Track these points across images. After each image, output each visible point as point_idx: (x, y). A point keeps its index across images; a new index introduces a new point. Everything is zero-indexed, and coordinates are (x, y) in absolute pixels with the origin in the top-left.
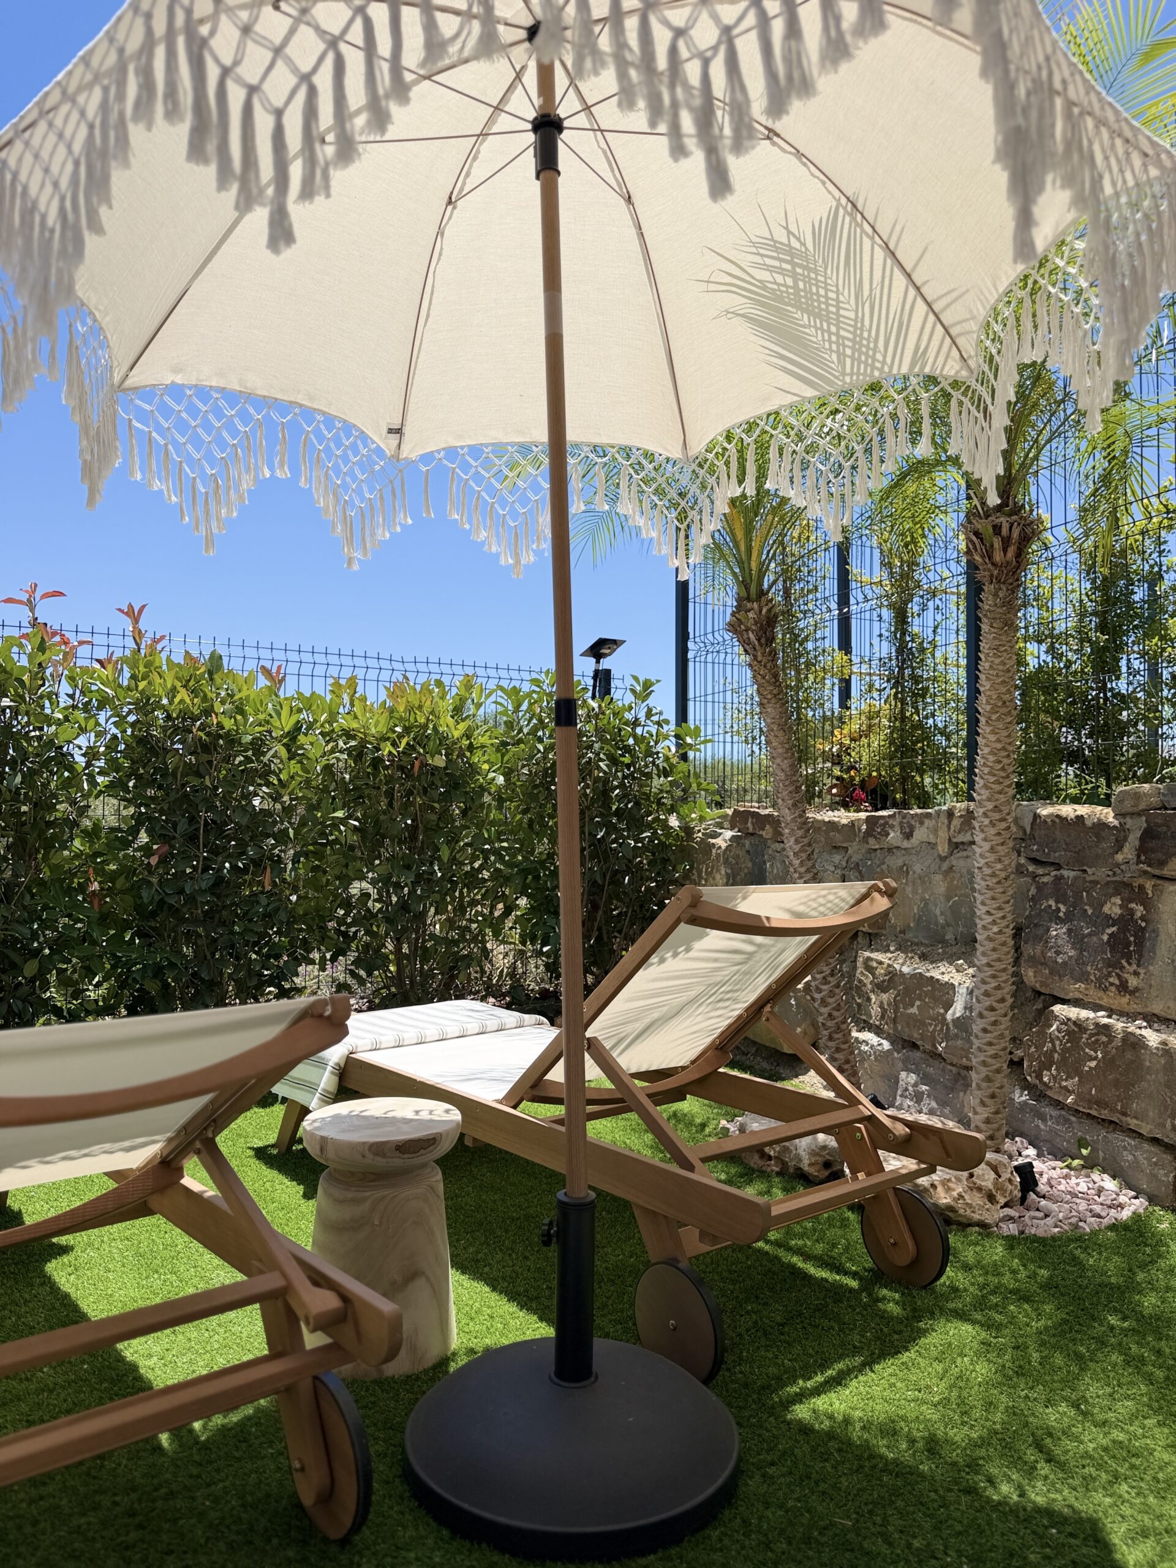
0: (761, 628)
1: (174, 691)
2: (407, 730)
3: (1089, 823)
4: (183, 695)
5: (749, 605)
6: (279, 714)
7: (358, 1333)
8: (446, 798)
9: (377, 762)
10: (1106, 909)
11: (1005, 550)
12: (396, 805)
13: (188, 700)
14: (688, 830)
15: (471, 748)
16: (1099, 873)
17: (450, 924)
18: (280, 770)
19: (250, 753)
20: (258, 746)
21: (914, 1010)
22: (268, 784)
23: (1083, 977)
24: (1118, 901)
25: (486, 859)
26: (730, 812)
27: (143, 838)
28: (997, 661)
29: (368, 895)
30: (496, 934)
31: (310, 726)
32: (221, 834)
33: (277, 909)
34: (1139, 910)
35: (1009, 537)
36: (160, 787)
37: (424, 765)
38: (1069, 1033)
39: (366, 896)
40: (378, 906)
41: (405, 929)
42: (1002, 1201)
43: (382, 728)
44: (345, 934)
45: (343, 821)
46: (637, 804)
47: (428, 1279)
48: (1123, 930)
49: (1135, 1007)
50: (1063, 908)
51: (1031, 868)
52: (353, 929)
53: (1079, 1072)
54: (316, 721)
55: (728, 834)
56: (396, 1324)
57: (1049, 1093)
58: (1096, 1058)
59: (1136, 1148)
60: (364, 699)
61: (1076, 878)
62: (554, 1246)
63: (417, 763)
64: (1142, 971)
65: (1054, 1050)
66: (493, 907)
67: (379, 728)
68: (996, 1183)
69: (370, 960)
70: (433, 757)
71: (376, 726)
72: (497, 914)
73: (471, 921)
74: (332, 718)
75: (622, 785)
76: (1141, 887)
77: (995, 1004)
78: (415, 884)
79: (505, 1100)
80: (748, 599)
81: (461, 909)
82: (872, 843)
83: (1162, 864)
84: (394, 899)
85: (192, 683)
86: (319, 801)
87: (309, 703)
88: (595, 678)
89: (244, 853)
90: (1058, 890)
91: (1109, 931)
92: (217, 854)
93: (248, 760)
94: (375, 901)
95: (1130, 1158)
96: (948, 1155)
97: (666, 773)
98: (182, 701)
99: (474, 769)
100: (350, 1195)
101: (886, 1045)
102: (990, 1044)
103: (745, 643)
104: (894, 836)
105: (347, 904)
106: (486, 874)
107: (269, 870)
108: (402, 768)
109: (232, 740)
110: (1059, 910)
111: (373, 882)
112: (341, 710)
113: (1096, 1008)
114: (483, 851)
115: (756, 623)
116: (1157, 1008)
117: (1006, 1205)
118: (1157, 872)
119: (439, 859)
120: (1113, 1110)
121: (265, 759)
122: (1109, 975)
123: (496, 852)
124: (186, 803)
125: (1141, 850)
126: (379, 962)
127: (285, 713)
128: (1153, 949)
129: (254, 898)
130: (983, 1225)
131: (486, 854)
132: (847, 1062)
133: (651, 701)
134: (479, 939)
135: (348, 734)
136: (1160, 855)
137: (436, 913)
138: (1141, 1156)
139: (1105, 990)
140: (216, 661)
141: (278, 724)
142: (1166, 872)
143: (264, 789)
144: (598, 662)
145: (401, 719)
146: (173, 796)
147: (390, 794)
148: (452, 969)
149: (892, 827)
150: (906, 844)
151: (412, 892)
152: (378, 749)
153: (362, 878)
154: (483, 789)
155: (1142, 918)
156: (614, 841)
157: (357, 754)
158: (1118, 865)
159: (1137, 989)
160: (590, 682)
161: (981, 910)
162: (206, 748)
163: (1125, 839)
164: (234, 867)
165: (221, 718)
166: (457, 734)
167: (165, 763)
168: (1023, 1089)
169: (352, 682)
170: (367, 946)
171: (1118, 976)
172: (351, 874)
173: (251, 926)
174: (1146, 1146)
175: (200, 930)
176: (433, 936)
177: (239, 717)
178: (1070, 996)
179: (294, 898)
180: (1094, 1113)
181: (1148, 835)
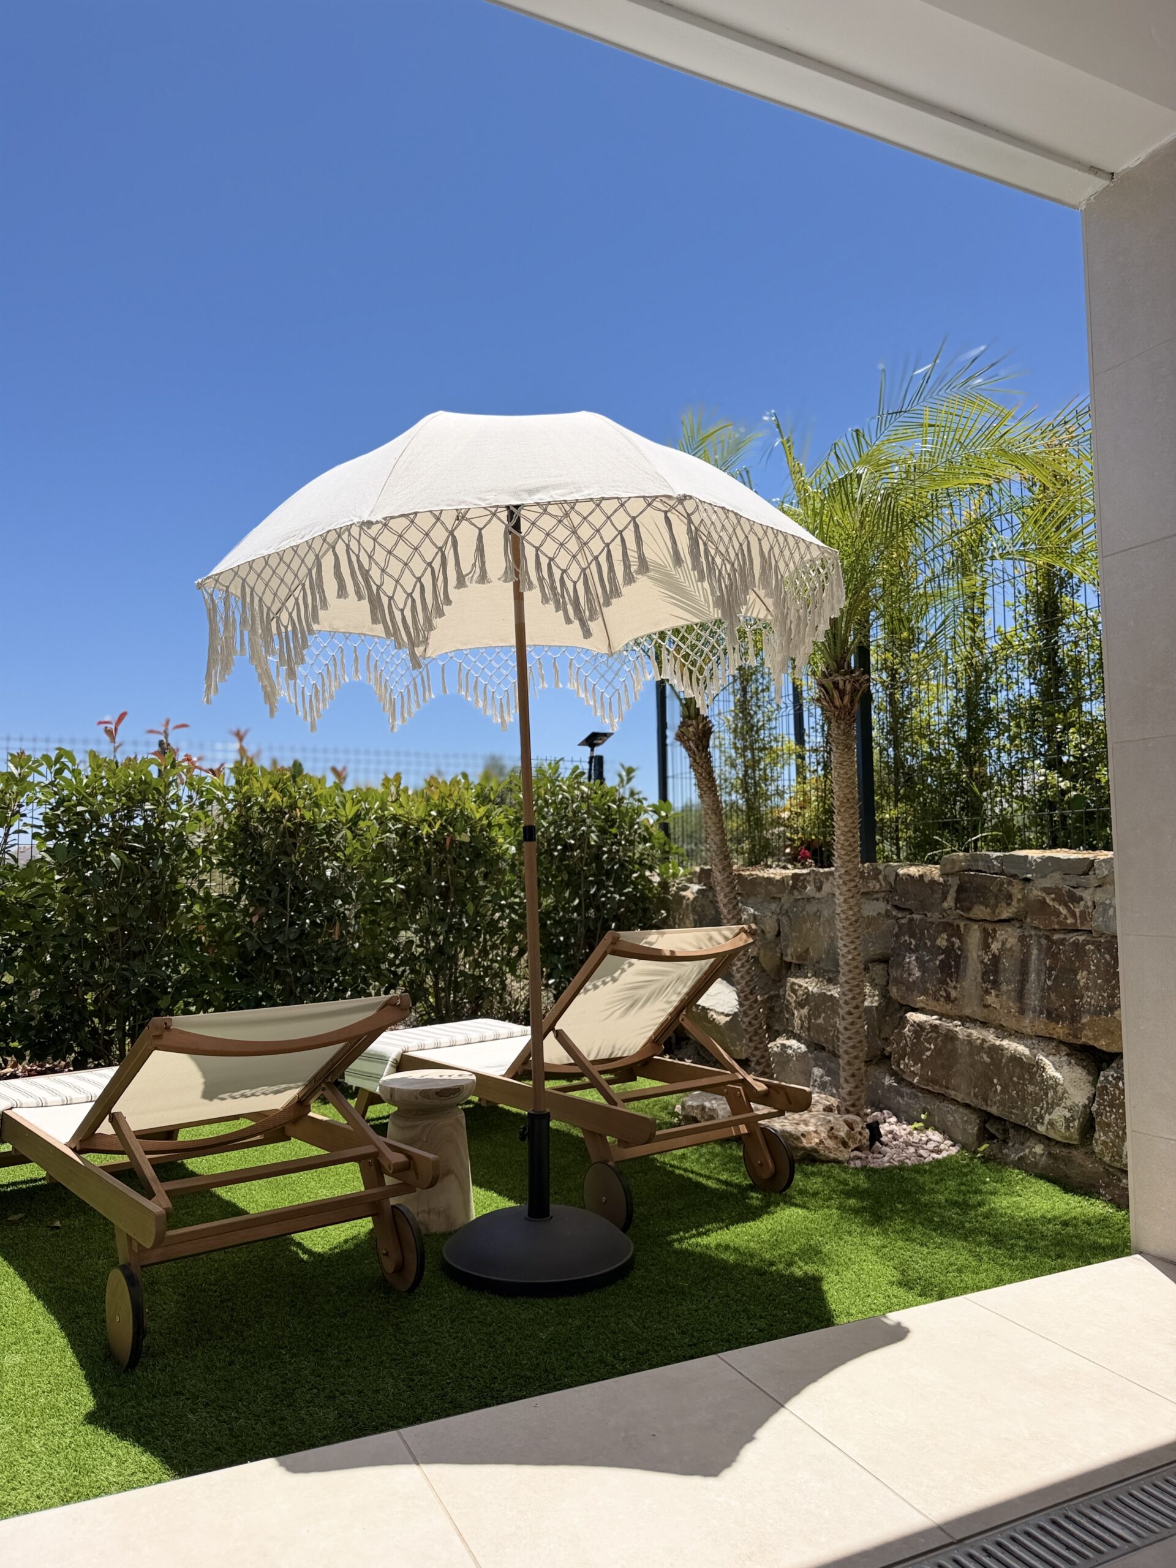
0: (699, 738)
1: (267, 794)
2: (440, 813)
3: (926, 880)
4: (276, 795)
5: (690, 722)
6: (344, 806)
7: (417, 1174)
8: (472, 865)
9: (418, 839)
10: (938, 942)
11: (842, 699)
12: (433, 872)
13: (279, 799)
14: (664, 885)
15: (490, 825)
16: (934, 917)
17: (476, 964)
18: (345, 847)
19: (324, 837)
20: (329, 830)
21: (820, 1021)
22: (337, 859)
23: (925, 992)
24: (945, 936)
25: (503, 912)
26: (698, 869)
27: (244, 902)
28: (842, 772)
29: (412, 942)
30: (513, 972)
31: (368, 811)
32: (303, 898)
33: (345, 954)
34: (957, 942)
35: (844, 690)
36: (257, 863)
37: (453, 841)
38: (915, 1032)
39: (410, 942)
40: (420, 950)
41: (441, 968)
42: (853, 1146)
43: (422, 814)
44: (395, 973)
45: (393, 886)
46: (622, 866)
47: (456, 1176)
48: (948, 957)
49: (954, 1012)
50: (914, 942)
51: (894, 913)
52: (401, 969)
53: (921, 1061)
54: (371, 809)
55: (695, 887)
56: (435, 1164)
57: (904, 1077)
58: (929, 1049)
59: (956, 1111)
60: (406, 790)
61: (921, 920)
62: (526, 1141)
63: (448, 841)
64: (958, 986)
65: (906, 1045)
66: (510, 950)
67: (419, 814)
68: (848, 1134)
69: (416, 992)
70: (460, 834)
71: (417, 811)
72: (513, 955)
73: (492, 961)
74: (383, 807)
75: (610, 851)
76: (958, 926)
77: (852, 1010)
78: (448, 932)
79: (506, 1075)
80: (689, 717)
81: (484, 953)
82: (797, 895)
83: (969, 909)
84: (432, 944)
85: (281, 785)
86: (375, 870)
87: (365, 795)
88: (590, 763)
89: (320, 912)
90: (911, 929)
91: (940, 958)
92: (300, 913)
93: (323, 841)
94: (418, 946)
95: (952, 1119)
96: (790, 1103)
97: (645, 840)
98: (274, 800)
99: (493, 842)
100: (409, 1123)
101: (803, 1048)
102: (850, 1038)
103: (688, 749)
104: (810, 889)
105: (396, 950)
106: (504, 923)
107: (338, 924)
108: (436, 843)
109: (311, 827)
110: (911, 943)
111: (416, 932)
112: (390, 799)
113: (932, 1013)
114: (501, 906)
115: (695, 735)
116: (967, 1011)
117: (857, 1149)
118: (966, 915)
119: (466, 913)
120: (941, 1086)
121: (335, 840)
122: (940, 989)
123: (510, 906)
124: (277, 876)
125: (957, 900)
126: (421, 993)
127: (348, 805)
128: (965, 971)
129: (327, 945)
130: (837, 1161)
131: (502, 908)
132: (763, 1057)
133: (632, 784)
134: (499, 975)
135: (395, 819)
136: (967, 904)
137: (466, 955)
138: (957, 1117)
139: (938, 1000)
140: (297, 768)
141: (343, 813)
142: (971, 915)
143: (335, 863)
144: (592, 750)
145: (436, 806)
146: (268, 870)
147: (428, 864)
148: (478, 998)
149: (809, 882)
150: (818, 895)
151: (446, 939)
152: (418, 829)
153: (407, 929)
154: (500, 857)
155: (959, 948)
156: (604, 896)
157: (403, 834)
158: (945, 911)
159: (956, 999)
160: (586, 766)
161: (840, 943)
162: (293, 834)
163: (948, 892)
164: (313, 923)
165: (304, 811)
166: (478, 816)
167: (261, 846)
168: (891, 1076)
169: (398, 776)
170: (412, 982)
171: (946, 990)
172: (400, 926)
173: (326, 967)
174: (961, 1110)
175: (289, 970)
176: (463, 973)
177: (316, 810)
178: (918, 1006)
179: (357, 945)
180: (930, 1088)
181: (961, 889)
